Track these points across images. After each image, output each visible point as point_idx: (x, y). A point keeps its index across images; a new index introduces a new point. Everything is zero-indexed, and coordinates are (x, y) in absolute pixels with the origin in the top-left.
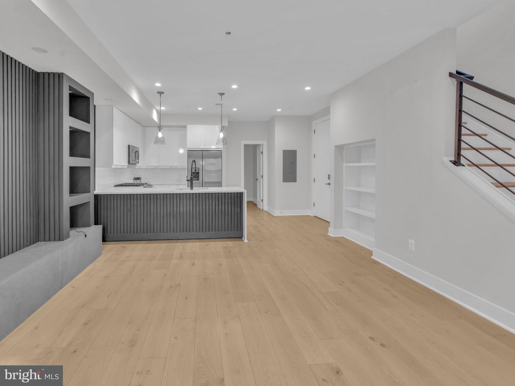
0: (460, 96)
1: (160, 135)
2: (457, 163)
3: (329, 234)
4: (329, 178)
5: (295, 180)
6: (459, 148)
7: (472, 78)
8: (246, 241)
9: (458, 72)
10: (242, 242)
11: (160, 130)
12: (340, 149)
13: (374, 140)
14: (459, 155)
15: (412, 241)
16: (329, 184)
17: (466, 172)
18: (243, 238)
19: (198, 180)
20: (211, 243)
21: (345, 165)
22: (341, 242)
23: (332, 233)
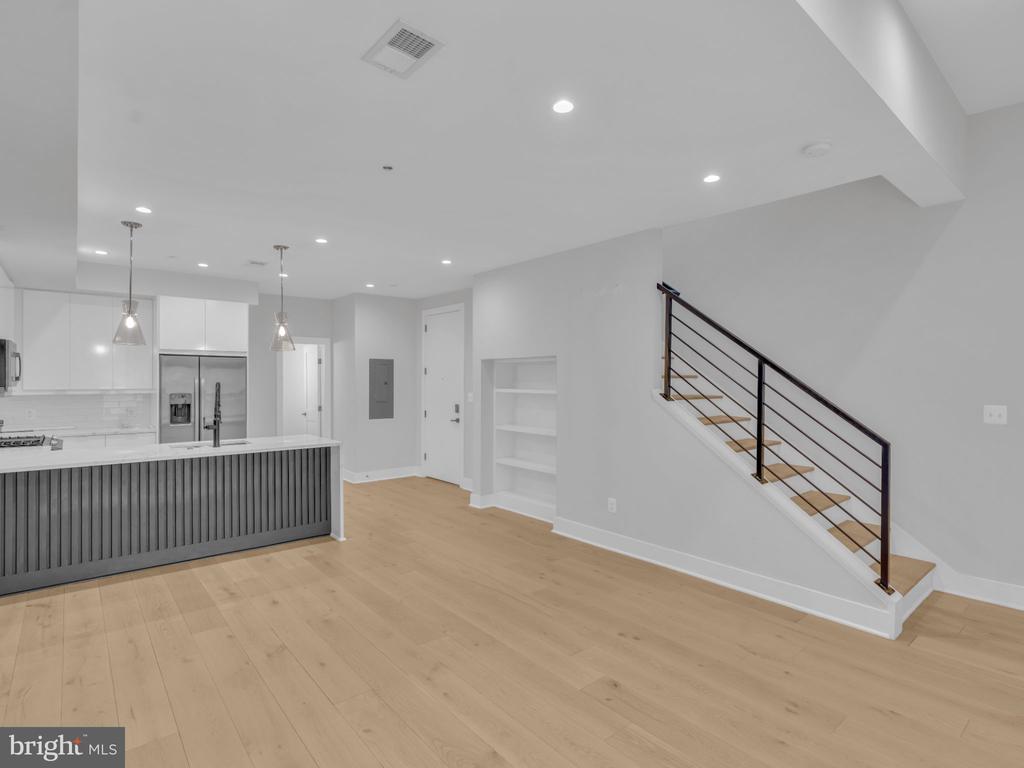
0: (669, 315)
1: (130, 323)
2: (666, 396)
3: (471, 505)
4: (457, 411)
5: (391, 416)
6: (668, 377)
7: (678, 294)
8: (342, 539)
9: (664, 284)
10: (333, 542)
11: (130, 312)
12: (489, 364)
13: (555, 357)
14: (668, 386)
15: (612, 500)
16: (458, 420)
17: (677, 407)
18: (332, 535)
19: (189, 420)
20: (272, 555)
21: (496, 390)
22: (494, 514)
23: (477, 502)
